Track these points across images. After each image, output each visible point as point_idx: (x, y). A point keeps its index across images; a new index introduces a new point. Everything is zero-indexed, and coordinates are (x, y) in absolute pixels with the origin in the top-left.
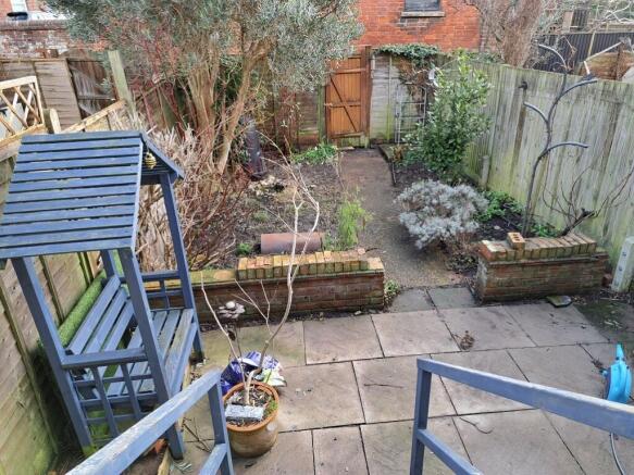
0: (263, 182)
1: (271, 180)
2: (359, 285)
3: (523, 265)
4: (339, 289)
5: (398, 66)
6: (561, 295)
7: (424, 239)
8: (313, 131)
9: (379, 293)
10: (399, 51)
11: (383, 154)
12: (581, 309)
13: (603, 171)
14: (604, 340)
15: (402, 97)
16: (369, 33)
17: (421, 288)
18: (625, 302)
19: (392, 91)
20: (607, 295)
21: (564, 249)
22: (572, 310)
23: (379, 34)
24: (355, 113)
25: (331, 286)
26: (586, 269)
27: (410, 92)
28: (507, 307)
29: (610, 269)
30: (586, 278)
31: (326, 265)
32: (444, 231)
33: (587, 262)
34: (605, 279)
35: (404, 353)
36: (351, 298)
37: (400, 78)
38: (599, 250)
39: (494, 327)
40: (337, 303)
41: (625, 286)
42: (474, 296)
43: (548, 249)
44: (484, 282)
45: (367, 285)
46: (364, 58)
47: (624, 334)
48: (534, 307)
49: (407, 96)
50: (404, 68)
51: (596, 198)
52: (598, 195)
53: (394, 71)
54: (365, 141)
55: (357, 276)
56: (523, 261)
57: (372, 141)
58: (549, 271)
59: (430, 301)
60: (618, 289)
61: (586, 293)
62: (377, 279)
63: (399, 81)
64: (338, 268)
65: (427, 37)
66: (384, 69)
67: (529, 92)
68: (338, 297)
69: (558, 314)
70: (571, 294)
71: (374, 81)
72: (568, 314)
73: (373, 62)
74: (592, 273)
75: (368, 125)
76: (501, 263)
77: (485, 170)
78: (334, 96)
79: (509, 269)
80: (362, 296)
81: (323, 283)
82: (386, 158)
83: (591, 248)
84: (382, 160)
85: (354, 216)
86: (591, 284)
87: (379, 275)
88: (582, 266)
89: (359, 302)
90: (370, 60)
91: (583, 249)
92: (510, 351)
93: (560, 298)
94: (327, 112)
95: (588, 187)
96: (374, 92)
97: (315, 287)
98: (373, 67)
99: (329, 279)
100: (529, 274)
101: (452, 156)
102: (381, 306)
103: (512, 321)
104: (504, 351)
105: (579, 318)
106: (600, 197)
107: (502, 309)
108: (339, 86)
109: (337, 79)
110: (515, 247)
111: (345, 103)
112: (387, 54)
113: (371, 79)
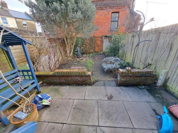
2: (84, 78)
3: (130, 76)
4: (79, 79)
6: (142, 85)
7: (106, 69)
8: (92, 51)
9: (90, 81)
10: (108, 36)
11: (105, 55)
12: (148, 90)
13: (155, 52)
14: (156, 101)
17: (103, 81)
18: (162, 89)
20: (155, 86)
21: (143, 72)
22: (145, 90)
24: (100, 48)
25: (77, 78)
26: (149, 79)
28: (125, 88)
29: (157, 79)
30: (149, 81)
31: (75, 72)
32: (111, 67)
33: (150, 77)
34: (155, 82)
35: (90, 99)
36: (82, 81)
38: (154, 73)
39: (120, 93)
40: (79, 82)
41: (162, 84)
42: (116, 84)
43: (138, 72)
44: (119, 80)
45: (86, 79)
46: (102, 38)
47: (163, 100)
48: (133, 88)
50: (110, 39)
51: (152, 60)
52: (153, 59)
53: (108, 40)
54: (102, 53)
55: (84, 76)
56: (130, 75)
58: (138, 78)
59: (104, 84)
60: (159, 85)
61: (149, 85)
62: (89, 77)
63: (108, 42)
64: (78, 73)
66: (106, 39)
67: (134, 38)
68: (79, 81)
69: (140, 91)
70: (144, 85)
72: (143, 91)
74: (151, 80)
75: (102, 50)
76: (124, 75)
77: (124, 57)
78: (96, 44)
79: (126, 77)
80: (85, 81)
81: (75, 77)
83: (151, 72)
84: (104, 56)
86: (151, 83)
87: (89, 76)
88: (148, 78)
89: (84, 83)
91: (149, 73)
92: (123, 102)
93: (141, 86)
94: (95, 47)
95: (150, 57)
97: (73, 78)
99: (76, 76)
100: (132, 79)
101: (116, 52)
102: (90, 84)
103: (126, 92)
104: (122, 102)
105: (147, 93)
106: (154, 60)
107: (123, 88)
109: (97, 41)
110: (128, 71)
111: (98, 46)
112: (106, 36)
113: (103, 41)
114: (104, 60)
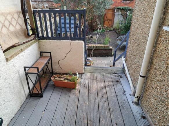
0: (89, 36)
1: (90, 36)
2: (107, 51)
4: (104, 51)
5: (121, 12)
7: (121, 46)
10: (122, 8)
11: (116, 32)
15: (122, 19)
16: (115, 4)
19: (119, 18)
23: (117, 4)
24: (110, 22)
25: (102, 51)
27: (124, 18)
31: (101, 47)
37: (122, 15)
45: (109, 51)
46: (113, 10)
49: (123, 19)
50: (123, 12)
53: (120, 13)
54: (112, 29)
55: (108, 49)
57: (114, 29)
63: (121, 15)
64: (104, 47)
65: (129, 5)
66: (118, 12)
68: (103, 53)
71: (115, 15)
73: (115, 11)
75: (113, 25)
78: (106, 18)
82: (117, 33)
84: (115, 33)
85: (108, 40)
87: (111, 49)
89: (107, 54)
90: (115, 10)
94: (104, 22)
96: (115, 18)
97: (99, 51)
98: (115, 12)
108: (107, 16)
109: (107, 14)
111: (108, 20)
112: (119, 9)
113: (115, 14)
114: (119, 38)
